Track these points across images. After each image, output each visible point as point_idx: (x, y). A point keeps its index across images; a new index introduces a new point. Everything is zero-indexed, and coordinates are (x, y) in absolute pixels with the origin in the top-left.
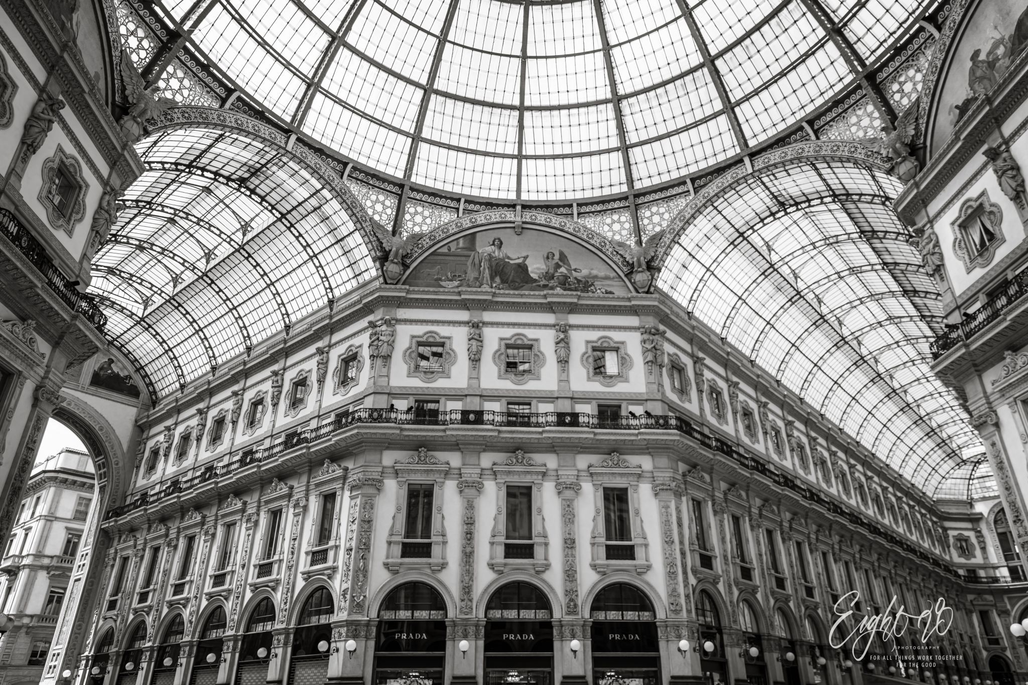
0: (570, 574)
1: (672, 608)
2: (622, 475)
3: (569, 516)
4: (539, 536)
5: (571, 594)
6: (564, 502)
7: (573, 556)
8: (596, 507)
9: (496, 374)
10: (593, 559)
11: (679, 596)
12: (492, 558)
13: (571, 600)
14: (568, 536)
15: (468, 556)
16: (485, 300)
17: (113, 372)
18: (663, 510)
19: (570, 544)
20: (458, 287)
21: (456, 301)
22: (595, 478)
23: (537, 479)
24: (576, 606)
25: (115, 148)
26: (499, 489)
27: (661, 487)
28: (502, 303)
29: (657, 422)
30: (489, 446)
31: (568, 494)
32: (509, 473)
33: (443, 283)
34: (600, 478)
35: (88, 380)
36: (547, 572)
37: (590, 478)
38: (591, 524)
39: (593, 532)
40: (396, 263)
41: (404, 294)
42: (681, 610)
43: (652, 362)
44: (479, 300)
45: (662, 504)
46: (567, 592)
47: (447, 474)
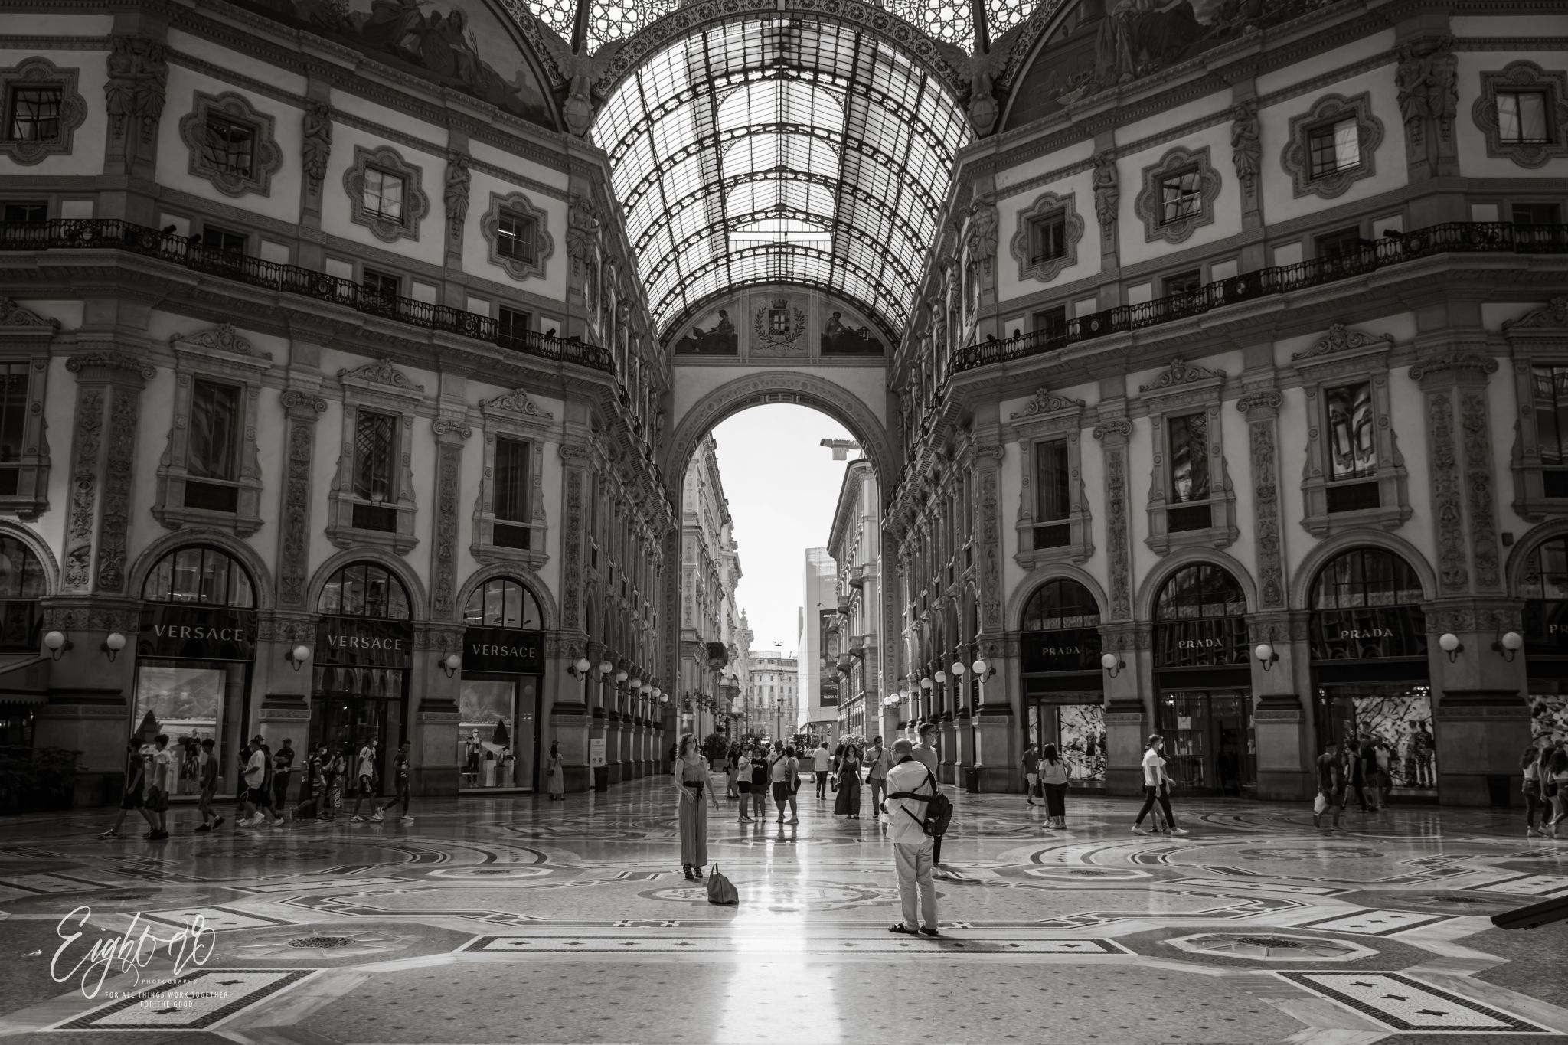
0: (1269, 542)
1: (1446, 580)
2: (1354, 361)
3: (1264, 450)
4: (1218, 490)
5: (1272, 572)
6: (1255, 430)
7: (1273, 515)
8: (1309, 426)
9: (1142, 236)
10: (1307, 515)
11: (1462, 557)
12: (1151, 534)
13: (1271, 584)
14: (1263, 484)
15: (1118, 535)
16: (1109, 111)
17: (844, 329)
18: (1435, 409)
19: (1267, 495)
20: (1084, 96)
21: (1069, 129)
22: (1307, 376)
23: (1210, 399)
24: (1277, 592)
25: (557, 153)
26: (1155, 426)
27: (1427, 368)
28: (1138, 103)
29: (1405, 247)
30: (1130, 361)
31: (1262, 413)
32: (1167, 398)
33: (1061, 100)
34: (1316, 375)
35: (818, 350)
36: (1235, 545)
37: (1298, 379)
38: (1304, 456)
39: (1306, 470)
40: (983, 99)
41: (992, 151)
42: (1466, 582)
43: (1419, 118)
44: (1100, 115)
45: (1433, 397)
46: (1263, 572)
47: (1081, 420)
